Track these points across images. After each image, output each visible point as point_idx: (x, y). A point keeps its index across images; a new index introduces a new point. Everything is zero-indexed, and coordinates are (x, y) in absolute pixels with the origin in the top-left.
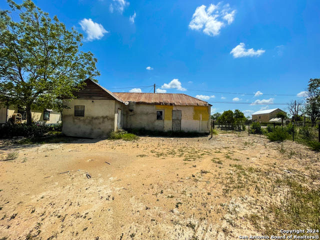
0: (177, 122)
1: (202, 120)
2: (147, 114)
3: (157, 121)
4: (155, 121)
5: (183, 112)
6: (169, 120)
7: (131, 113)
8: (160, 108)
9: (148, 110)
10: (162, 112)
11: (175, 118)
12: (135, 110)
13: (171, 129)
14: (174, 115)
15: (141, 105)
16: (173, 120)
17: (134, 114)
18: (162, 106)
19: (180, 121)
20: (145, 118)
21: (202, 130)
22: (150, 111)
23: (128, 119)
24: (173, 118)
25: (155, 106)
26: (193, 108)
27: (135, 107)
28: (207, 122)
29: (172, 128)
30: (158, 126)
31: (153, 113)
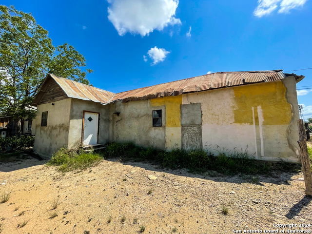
0: (192, 130)
1: (265, 124)
2: (138, 117)
3: (153, 129)
4: (150, 128)
5: (204, 108)
6: (175, 125)
7: (118, 118)
8: (157, 105)
9: (139, 111)
10: (161, 111)
11: (188, 122)
12: (122, 112)
13: (180, 147)
14: (185, 115)
15: (129, 103)
16: (182, 126)
17: (121, 119)
18: (161, 100)
19: (200, 127)
20: (135, 124)
21: (268, 153)
22: (143, 111)
23: (115, 127)
24: (184, 122)
25: (149, 101)
26: (232, 92)
27: (122, 107)
28: (285, 127)
29: (183, 145)
30: (155, 138)
31: (147, 115)
